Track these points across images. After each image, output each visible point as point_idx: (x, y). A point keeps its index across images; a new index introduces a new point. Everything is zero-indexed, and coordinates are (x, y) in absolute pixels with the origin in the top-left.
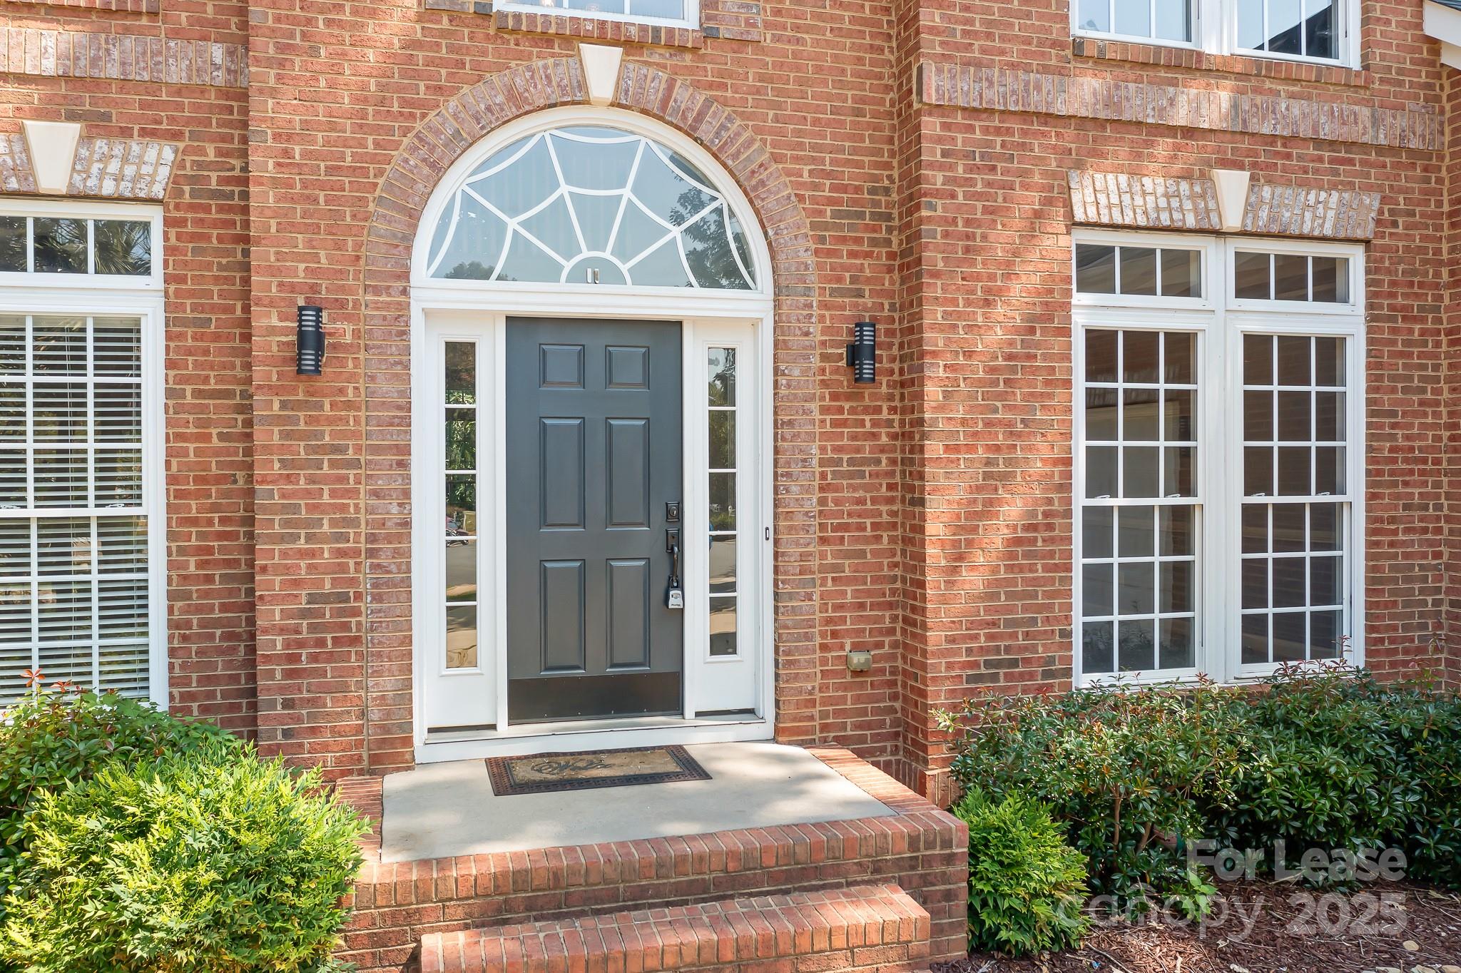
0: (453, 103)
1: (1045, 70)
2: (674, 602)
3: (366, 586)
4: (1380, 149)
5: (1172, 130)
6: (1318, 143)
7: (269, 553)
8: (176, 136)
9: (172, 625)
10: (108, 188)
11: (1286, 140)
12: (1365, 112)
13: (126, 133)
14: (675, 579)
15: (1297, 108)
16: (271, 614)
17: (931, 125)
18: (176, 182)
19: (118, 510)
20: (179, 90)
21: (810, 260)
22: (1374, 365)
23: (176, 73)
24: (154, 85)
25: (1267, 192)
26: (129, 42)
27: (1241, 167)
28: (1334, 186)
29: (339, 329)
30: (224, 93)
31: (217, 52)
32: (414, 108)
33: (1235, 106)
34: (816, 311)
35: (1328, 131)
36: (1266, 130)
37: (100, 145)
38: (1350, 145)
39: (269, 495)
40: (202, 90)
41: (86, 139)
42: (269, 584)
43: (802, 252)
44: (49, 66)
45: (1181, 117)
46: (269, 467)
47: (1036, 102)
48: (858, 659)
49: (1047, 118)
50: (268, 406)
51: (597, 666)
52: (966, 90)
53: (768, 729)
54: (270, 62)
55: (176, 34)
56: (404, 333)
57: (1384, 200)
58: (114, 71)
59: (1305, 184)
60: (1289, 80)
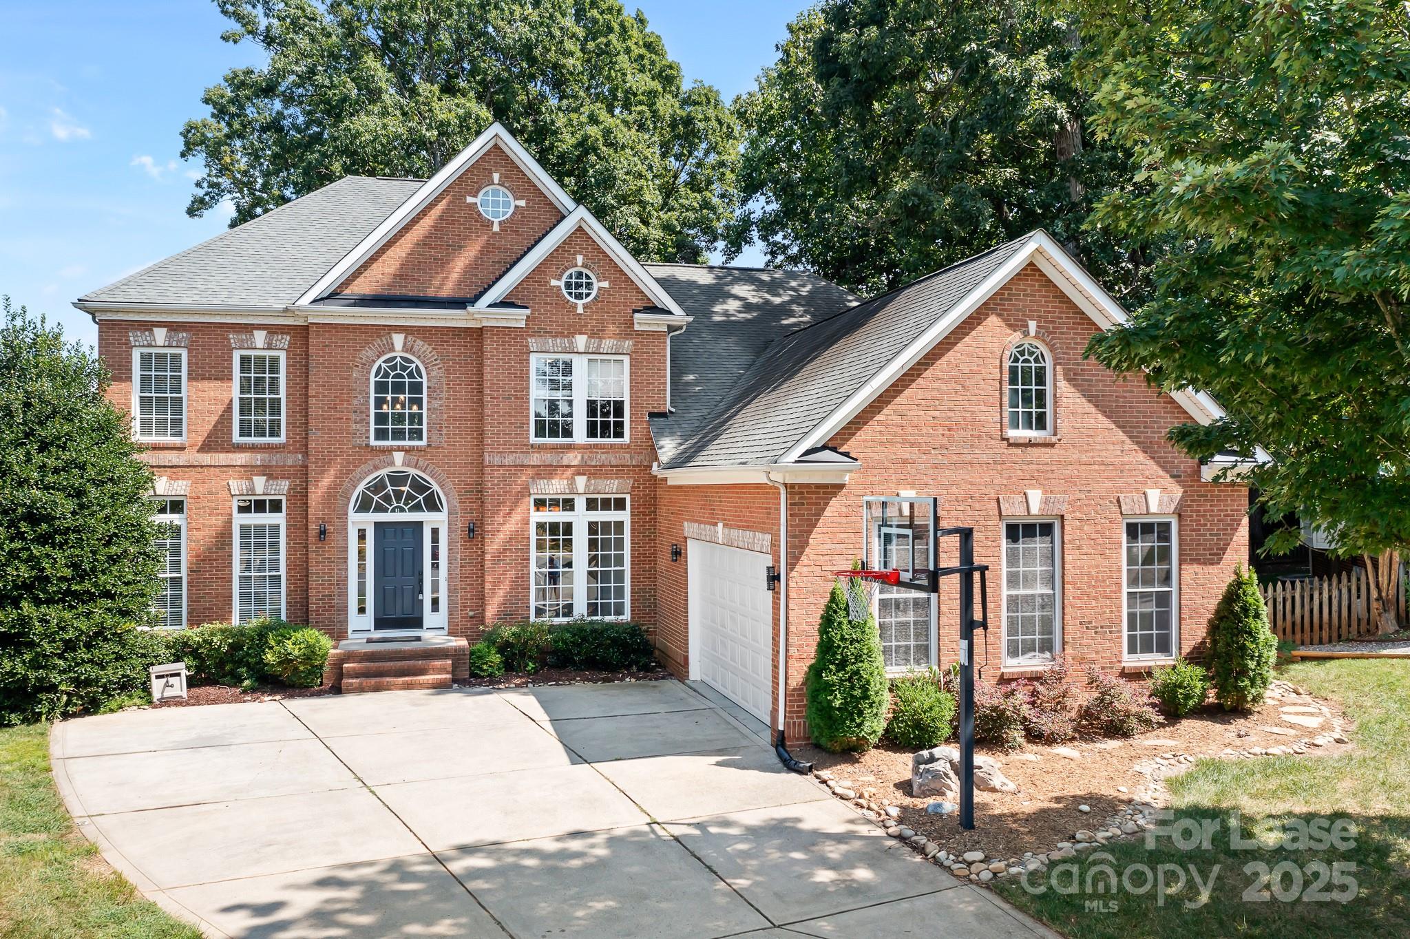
0: (359, 469)
1: (522, 452)
2: (420, 597)
3: (336, 593)
4: (634, 466)
5: (562, 466)
6: (612, 466)
7: (313, 585)
8: (289, 478)
9: (287, 602)
10: (273, 492)
11: (600, 466)
12: (627, 456)
13: (277, 478)
14: (421, 592)
15: (604, 457)
16: (313, 600)
17: (488, 470)
18: (289, 489)
19: (274, 573)
20: (290, 466)
21: (457, 505)
22: (633, 529)
23: (289, 462)
24: (284, 466)
25: (593, 482)
26: (278, 455)
27: (584, 474)
28: (617, 478)
29: (330, 528)
30: (301, 466)
31: (300, 456)
32: (349, 471)
33: (582, 457)
34: (459, 519)
35: (614, 463)
36: (593, 463)
37: (271, 482)
38: (623, 466)
39: (313, 570)
40: (296, 466)
41: (267, 481)
42: (312, 592)
43: (456, 503)
44: (259, 463)
45: (565, 462)
46: (312, 563)
47: (518, 462)
48: (471, 614)
49: (522, 466)
50: (312, 548)
51: (398, 614)
52: (497, 460)
53: (446, 632)
54: (313, 463)
55: (289, 452)
56: (346, 529)
57: (635, 481)
58: (274, 463)
59: (607, 478)
60: (601, 449)
